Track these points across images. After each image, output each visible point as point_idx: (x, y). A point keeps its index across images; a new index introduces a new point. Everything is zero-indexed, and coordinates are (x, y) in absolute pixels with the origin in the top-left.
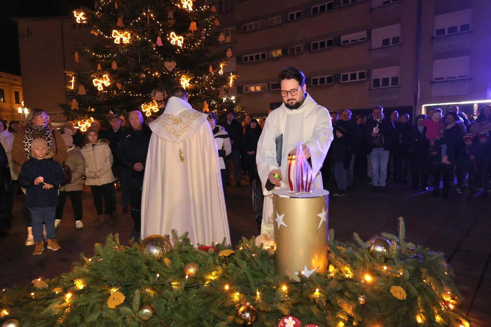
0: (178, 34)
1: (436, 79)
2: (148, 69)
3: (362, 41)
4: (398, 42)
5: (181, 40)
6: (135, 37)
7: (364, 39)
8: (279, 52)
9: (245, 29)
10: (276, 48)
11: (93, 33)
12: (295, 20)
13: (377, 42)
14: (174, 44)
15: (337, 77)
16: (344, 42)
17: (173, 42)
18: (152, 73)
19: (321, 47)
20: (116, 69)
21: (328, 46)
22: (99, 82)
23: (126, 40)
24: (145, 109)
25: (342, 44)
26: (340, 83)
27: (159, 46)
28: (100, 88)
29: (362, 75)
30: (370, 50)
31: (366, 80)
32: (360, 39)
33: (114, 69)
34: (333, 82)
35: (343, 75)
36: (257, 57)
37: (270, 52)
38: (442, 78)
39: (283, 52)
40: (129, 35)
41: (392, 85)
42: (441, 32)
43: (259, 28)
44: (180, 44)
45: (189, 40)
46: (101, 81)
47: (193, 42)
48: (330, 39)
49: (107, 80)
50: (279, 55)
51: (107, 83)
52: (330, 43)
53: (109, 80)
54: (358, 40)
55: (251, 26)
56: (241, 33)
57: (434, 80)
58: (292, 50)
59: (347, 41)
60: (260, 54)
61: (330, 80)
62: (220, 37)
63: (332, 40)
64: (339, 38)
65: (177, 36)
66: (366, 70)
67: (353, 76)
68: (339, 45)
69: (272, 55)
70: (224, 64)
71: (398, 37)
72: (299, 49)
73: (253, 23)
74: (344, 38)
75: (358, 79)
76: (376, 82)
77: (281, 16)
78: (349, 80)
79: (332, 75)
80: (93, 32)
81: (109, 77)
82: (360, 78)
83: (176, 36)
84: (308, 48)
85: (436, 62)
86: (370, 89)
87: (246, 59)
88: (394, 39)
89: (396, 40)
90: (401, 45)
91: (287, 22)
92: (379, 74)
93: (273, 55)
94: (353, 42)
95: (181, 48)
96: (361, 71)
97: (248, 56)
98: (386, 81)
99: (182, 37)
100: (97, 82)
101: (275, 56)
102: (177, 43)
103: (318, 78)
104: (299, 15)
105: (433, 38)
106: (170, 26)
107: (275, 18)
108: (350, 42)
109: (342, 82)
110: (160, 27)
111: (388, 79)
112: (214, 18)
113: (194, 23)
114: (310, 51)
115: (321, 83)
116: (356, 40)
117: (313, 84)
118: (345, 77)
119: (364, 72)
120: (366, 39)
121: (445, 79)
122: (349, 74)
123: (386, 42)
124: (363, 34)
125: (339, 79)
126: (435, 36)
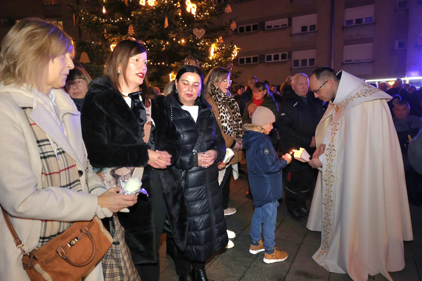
1: (346, 61)
2: (174, 35)
3: (284, 27)
4: (315, 29)
5: (194, 7)
7: (286, 25)
13: (296, 28)
14: (189, 12)
15: (262, 58)
16: (268, 27)
17: (188, 9)
19: (247, 31)
21: (253, 30)
23: (152, 2)
25: (266, 28)
26: (264, 63)
29: (284, 56)
30: (291, 35)
31: (288, 61)
32: (282, 25)
34: (258, 61)
35: (267, 56)
38: (351, 61)
41: (310, 65)
42: (350, 22)
44: (194, 12)
48: (255, 24)
52: (255, 27)
54: (280, 26)
57: (344, 62)
59: (270, 27)
61: (255, 59)
63: (257, 25)
64: (264, 24)
65: (192, 4)
66: (289, 52)
67: (276, 57)
68: (264, 29)
71: (315, 26)
74: (267, 24)
75: (280, 60)
76: (296, 62)
78: (273, 60)
79: (257, 56)
82: (282, 58)
85: (346, 47)
86: (291, 69)
88: (311, 26)
89: (313, 27)
90: (317, 31)
92: (298, 55)
94: (276, 28)
96: (275, 54)
98: (304, 62)
99: (195, 5)
102: (191, 11)
105: (343, 27)
108: (273, 27)
109: (266, 62)
111: (306, 60)
114: (237, 34)
115: (247, 62)
116: (278, 26)
117: (240, 63)
118: (269, 58)
119: (286, 54)
120: (287, 26)
121: (353, 62)
122: (273, 55)
123: (304, 29)
124: (285, 21)
125: (264, 59)
126: (345, 26)
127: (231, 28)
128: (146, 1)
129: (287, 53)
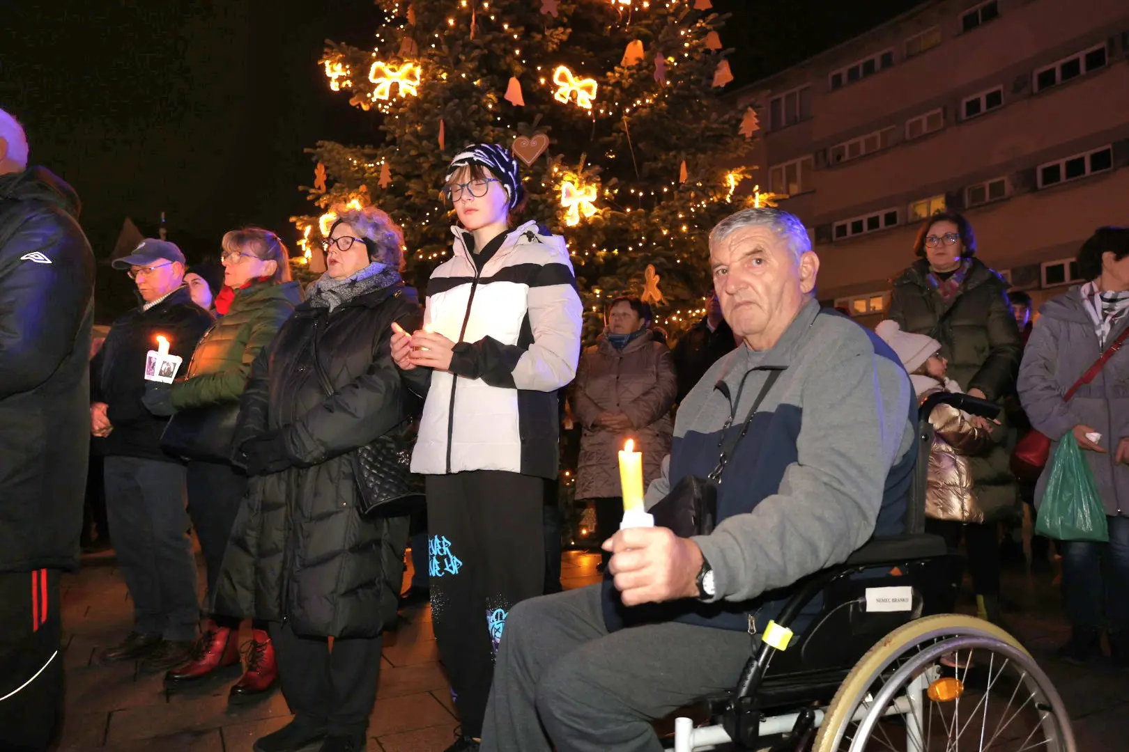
0: (579, 72)
5: (589, 89)
6: (434, 77)
8: (938, 204)
9: (839, 157)
10: (926, 193)
11: (357, 103)
12: (985, 114)
14: (565, 101)
17: (562, 96)
19: (1069, 175)
21: (1094, 169)
23: (409, 88)
27: (514, 104)
33: (384, 186)
36: (873, 223)
37: (911, 205)
39: (948, 202)
40: (418, 71)
43: (879, 146)
44: (585, 101)
45: (618, 92)
47: (630, 94)
48: (1099, 150)
50: (938, 211)
52: (1101, 160)
55: (854, 149)
56: (828, 167)
58: (978, 195)
60: (881, 214)
62: (717, 74)
63: (1108, 151)
65: (576, 78)
69: (916, 214)
72: (997, 189)
73: (861, 140)
77: (939, 110)
80: (357, 100)
83: (574, 76)
84: (1027, 181)
87: (842, 230)
91: (958, 122)
93: (919, 213)
95: (590, 113)
97: (849, 223)
99: (592, 83)
101: (924, 215)
102: (575, 99)
104: (994, 99)
106: (552, 47)
107: (924, 118)
110: (515, 44)
112: (703, 24)
113: (636, 43)
114: (1034, 189)
117: (1050, 281)
127: (741, 133)
128: (395, 87)
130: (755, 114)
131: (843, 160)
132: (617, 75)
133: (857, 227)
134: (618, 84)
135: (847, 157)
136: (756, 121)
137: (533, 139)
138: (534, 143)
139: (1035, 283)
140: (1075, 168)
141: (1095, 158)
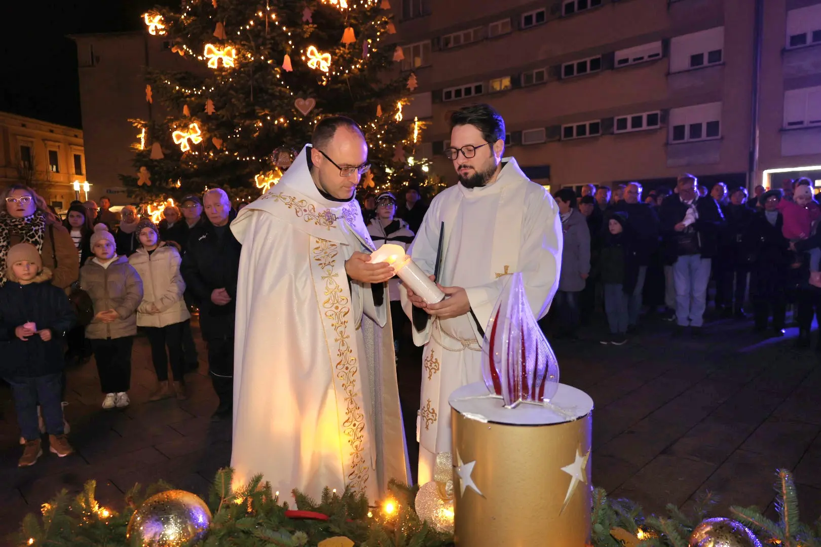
0: (322, 49)
1: (790, 124)
2: (267, 112)
3: (654, 59)
4: (719, 59)
5: (326, 60)
6: (244, 55)
7: (658, 55)
8: (506, 82)
9: (447, 44)
10: (500, 75)
11: (176, 51)
12: (535, 26)
13: (680, 60)
14: (314, 68)
15: (608, 123)
16: (621, 62)
17: (311, 64)
18: (273, 119)
19: (578, 71)
20: (213, 113)
21: (592, 69)
22: (184, 137)
23: (229, 62)
24: (260, 184)
25: (616, 65)
26: (612, 134)
27: (287, 71)
28: (185, 148)
29: (652, 120)
30: (668, 74)
31: (661, 128)
32: (650, 56)
33: (210, 113)
34: (601, 131)
35: (618, 120)
36: (468, 91)
37: (491, 81)
38: (801, 123)
39: (512, 81)
40: (234, 52)
41: (708, 135)
42: (799, 39)
43: (472, 40)
44: (325, 67)
45: (341, 60)
46: (186, 135)
47: (348, 63)
48: (594, 57)
49: (196, 132)
50: (506, 87)
51: (197, 139)
52: (595, 64)
53: (199, 132)
54: (646, 59)
55: (457, 39)
56: (440, 50)
57: (786, 127)
58: (529, 78)
59: (626, 60)
60: (473, 86)
61: (594, 128)
62: (395, 54)
63: (599, 59)
64: (611, 56)
65: (320, 54)
66: (661, 110)
67: (637, 122)
68: (611, 67)
69: (493, 87)
70: (405, 101)
71: (719, 52)
72: (540, 76)
73: (461, 34)
74: (620, 55)
75: (645, 126)
76: (679, 131)
77: (508, 20)
78: (629, 128)
79: (599, 121)
80: (176, 49)
81: (199, 128)
82: (649, 124)
83: (319, 52)
84: (556, 73)
85: (790, 93)
86: (667, 144)
87: (448, 95)
88: (711, 54)
89: (715, 56)
90: (724, 64)
91: (520, 30)
92: (683, 116)
93: (495, 87)
94: (637, 62)
95: (328, 74)
96: (650, 113)
97: (453, 90)
98: (696, 129)
99: (328, 55)
100: (179, 137)
101: (498, 89)
102: (319, 66)
103: (575, 125)
104: (540, 16)
105: (784, 51)
106: (307, 36)
107: (499, 23)
108: (630, 62)
109: (616, 131)
110: (289, 38)
111: (700, 125)
112: (386, 20)
113: (349, 29)
114: (559, 79)
115: (578, 134)
116: (642, 58)
117: (565, 136)
118: (622, 124)
119: (657, 114)
120: (661, 56)
121: (805, 125)
122: (629, 118)
123: (696, 60)
124: (655, 47)
125: (612, 125)
126: (788, 47)
127: (408, 87)
128: (220, 61)
129: (658, 112)
130: (415, 77)
131: (450, 46)
132: (341, 52)
133: (458, 93)
134: (341, 56)
135: (451, 45)
136: (416, 82)
137: (307, 100)
138: (307, 102)
139: (558, 138)
140: (582, 67)
141: (592, 62)
